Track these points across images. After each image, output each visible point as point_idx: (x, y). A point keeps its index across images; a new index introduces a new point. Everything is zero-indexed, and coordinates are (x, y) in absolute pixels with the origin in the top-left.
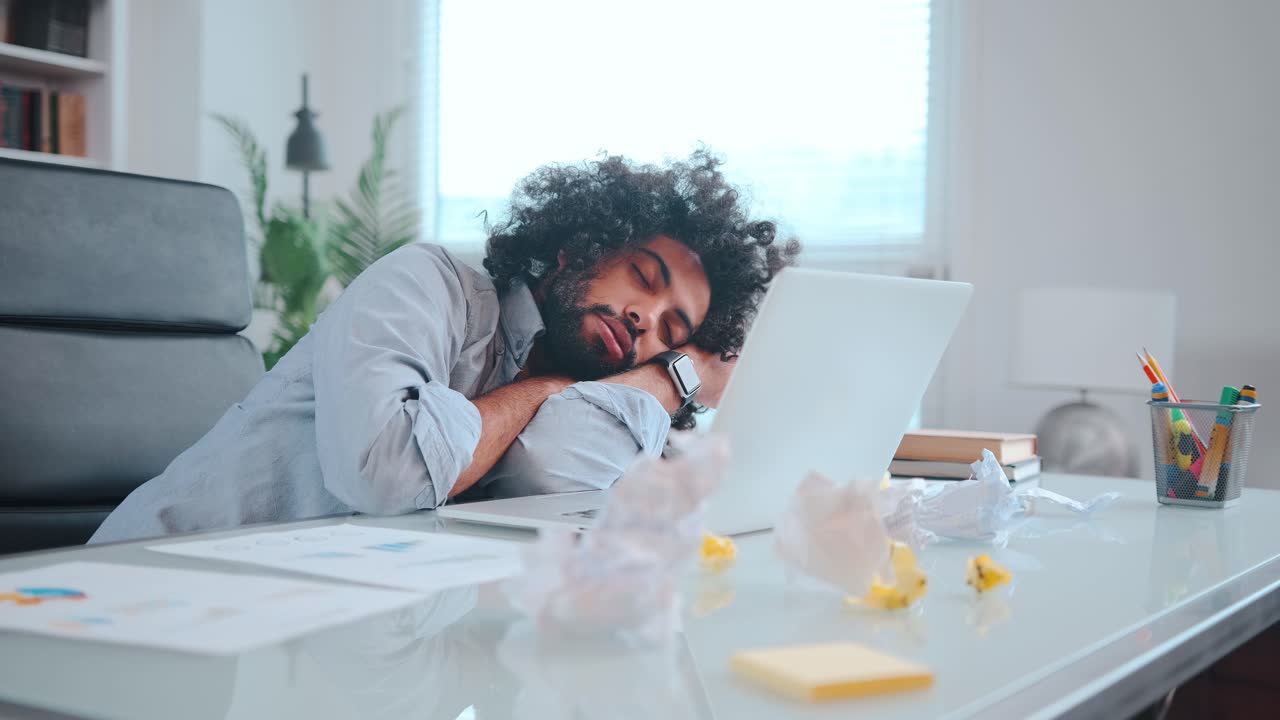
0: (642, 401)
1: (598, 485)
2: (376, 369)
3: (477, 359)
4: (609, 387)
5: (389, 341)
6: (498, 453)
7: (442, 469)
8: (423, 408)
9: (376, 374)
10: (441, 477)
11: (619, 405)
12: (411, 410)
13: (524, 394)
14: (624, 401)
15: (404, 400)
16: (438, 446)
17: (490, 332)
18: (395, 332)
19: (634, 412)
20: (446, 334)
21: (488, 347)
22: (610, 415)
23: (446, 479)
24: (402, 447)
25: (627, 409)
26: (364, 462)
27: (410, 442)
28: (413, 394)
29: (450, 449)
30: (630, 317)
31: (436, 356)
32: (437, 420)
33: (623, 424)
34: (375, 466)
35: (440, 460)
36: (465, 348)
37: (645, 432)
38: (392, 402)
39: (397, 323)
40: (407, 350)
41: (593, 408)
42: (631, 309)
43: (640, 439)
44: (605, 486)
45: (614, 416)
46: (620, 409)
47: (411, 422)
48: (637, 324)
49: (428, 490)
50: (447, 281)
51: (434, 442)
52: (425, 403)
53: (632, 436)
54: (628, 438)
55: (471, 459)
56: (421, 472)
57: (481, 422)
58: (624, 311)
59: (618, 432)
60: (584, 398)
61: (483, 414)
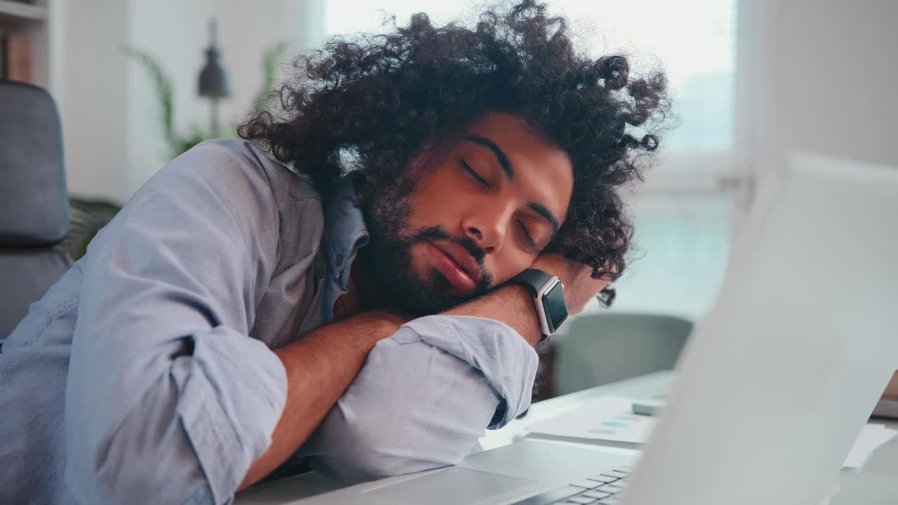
0: (500, 337)
1: (449, 461)
2: (139, 312)
3: (291, 288)
4: (455, 321)
5: (161, 270)
6: (311, 424)
7: (223, 460)
8: (197, 371)
9: (134, 319)
10: (222, 473)
11: (472, 346)
12: (180, 374)
13: (350, 338)
14: (477, 339)
15: (174, 357)
16: (217, 429)
17: (311, 253)
18: (173, 258)
19: (490, 352)
20: (249, 258)
21: (308, 271)
22: (460, 360)
23: (229, 474)
24: (162, 430)
25: (482, 350)
26: (103, 457)
27: (174, 426)
28: (187, 346)
29: (234, 429)
30: (469, 235)
31: (231, 289)
32: (216, 388)
33: (476, 372)
34: (120, 464)
35: (220, 449)
36: (276, 275)
37: (506, 379)
38: (153, 362)
39: (177, 246)
40: (185, 282)
41: (437, 353)
42: (469, 224)
43: (502, 389)
44: (458, 461)
45: (465, 362)
46: (473, 352)
47: (176, 393)
48: (479, 242)
49: (202, 491)
50: (253, 188)
51: (211, 424)
52: (202, 363)
53: (490, 385)
54: (484, 390)
55: (269, 441)
56: (189, 467)
57: (285, 385)
58: (461, 227)
59: (471, 384)
60: (423, 341)
61: (289, 371)
